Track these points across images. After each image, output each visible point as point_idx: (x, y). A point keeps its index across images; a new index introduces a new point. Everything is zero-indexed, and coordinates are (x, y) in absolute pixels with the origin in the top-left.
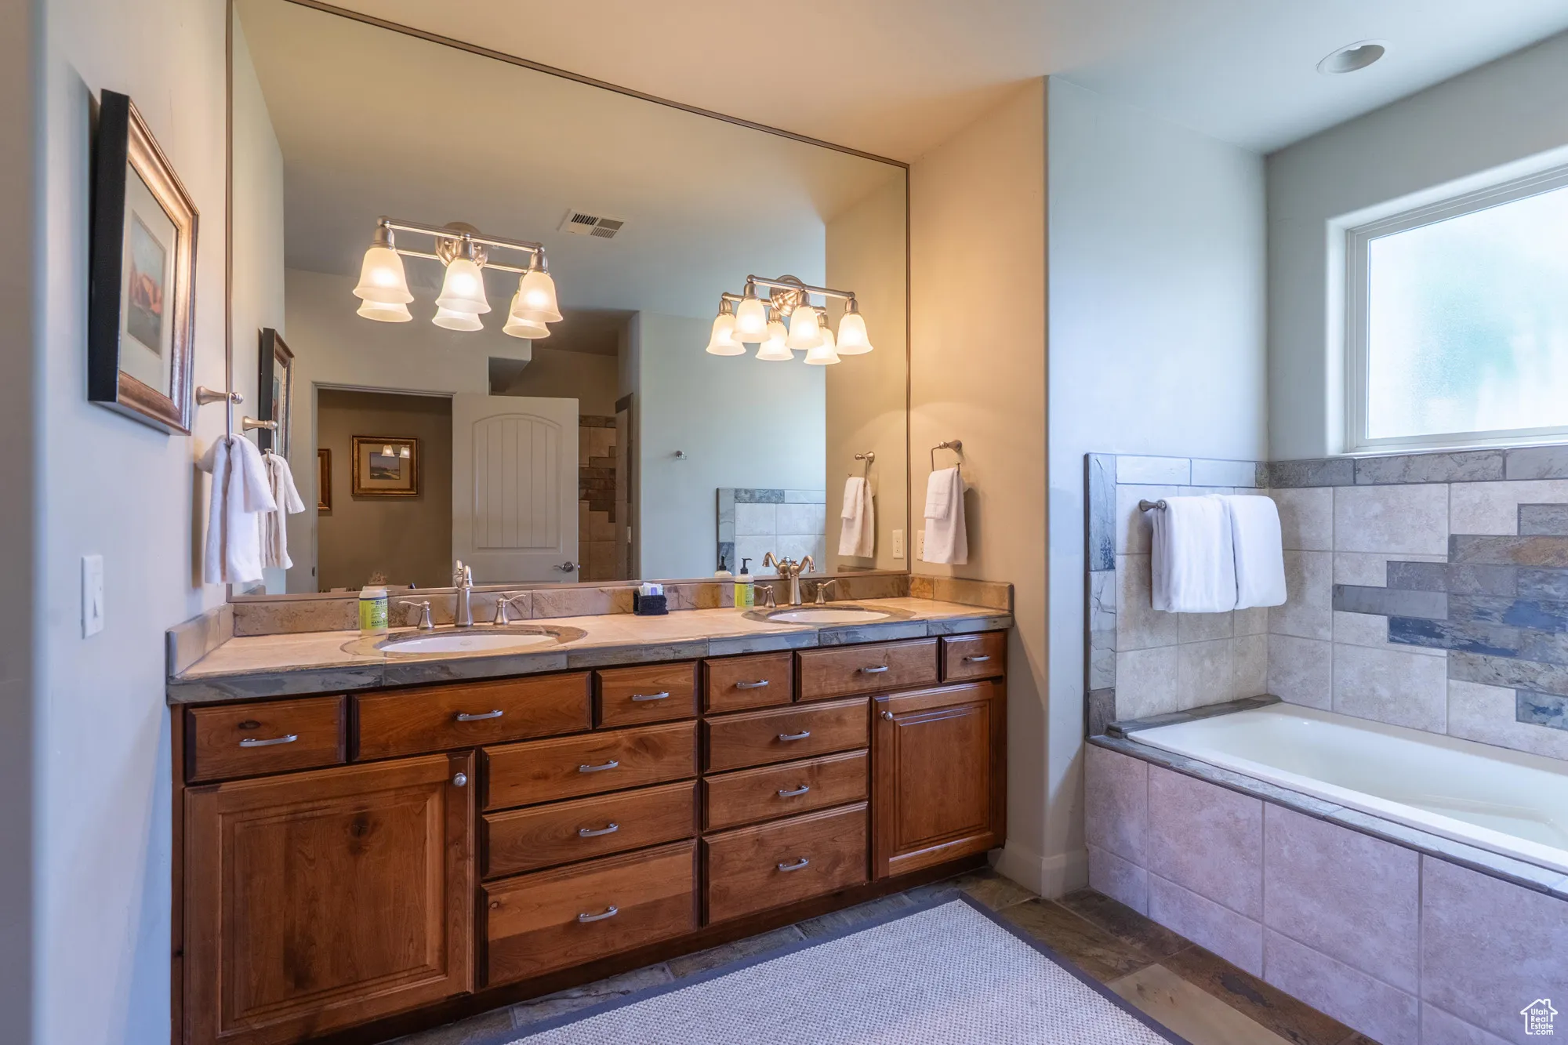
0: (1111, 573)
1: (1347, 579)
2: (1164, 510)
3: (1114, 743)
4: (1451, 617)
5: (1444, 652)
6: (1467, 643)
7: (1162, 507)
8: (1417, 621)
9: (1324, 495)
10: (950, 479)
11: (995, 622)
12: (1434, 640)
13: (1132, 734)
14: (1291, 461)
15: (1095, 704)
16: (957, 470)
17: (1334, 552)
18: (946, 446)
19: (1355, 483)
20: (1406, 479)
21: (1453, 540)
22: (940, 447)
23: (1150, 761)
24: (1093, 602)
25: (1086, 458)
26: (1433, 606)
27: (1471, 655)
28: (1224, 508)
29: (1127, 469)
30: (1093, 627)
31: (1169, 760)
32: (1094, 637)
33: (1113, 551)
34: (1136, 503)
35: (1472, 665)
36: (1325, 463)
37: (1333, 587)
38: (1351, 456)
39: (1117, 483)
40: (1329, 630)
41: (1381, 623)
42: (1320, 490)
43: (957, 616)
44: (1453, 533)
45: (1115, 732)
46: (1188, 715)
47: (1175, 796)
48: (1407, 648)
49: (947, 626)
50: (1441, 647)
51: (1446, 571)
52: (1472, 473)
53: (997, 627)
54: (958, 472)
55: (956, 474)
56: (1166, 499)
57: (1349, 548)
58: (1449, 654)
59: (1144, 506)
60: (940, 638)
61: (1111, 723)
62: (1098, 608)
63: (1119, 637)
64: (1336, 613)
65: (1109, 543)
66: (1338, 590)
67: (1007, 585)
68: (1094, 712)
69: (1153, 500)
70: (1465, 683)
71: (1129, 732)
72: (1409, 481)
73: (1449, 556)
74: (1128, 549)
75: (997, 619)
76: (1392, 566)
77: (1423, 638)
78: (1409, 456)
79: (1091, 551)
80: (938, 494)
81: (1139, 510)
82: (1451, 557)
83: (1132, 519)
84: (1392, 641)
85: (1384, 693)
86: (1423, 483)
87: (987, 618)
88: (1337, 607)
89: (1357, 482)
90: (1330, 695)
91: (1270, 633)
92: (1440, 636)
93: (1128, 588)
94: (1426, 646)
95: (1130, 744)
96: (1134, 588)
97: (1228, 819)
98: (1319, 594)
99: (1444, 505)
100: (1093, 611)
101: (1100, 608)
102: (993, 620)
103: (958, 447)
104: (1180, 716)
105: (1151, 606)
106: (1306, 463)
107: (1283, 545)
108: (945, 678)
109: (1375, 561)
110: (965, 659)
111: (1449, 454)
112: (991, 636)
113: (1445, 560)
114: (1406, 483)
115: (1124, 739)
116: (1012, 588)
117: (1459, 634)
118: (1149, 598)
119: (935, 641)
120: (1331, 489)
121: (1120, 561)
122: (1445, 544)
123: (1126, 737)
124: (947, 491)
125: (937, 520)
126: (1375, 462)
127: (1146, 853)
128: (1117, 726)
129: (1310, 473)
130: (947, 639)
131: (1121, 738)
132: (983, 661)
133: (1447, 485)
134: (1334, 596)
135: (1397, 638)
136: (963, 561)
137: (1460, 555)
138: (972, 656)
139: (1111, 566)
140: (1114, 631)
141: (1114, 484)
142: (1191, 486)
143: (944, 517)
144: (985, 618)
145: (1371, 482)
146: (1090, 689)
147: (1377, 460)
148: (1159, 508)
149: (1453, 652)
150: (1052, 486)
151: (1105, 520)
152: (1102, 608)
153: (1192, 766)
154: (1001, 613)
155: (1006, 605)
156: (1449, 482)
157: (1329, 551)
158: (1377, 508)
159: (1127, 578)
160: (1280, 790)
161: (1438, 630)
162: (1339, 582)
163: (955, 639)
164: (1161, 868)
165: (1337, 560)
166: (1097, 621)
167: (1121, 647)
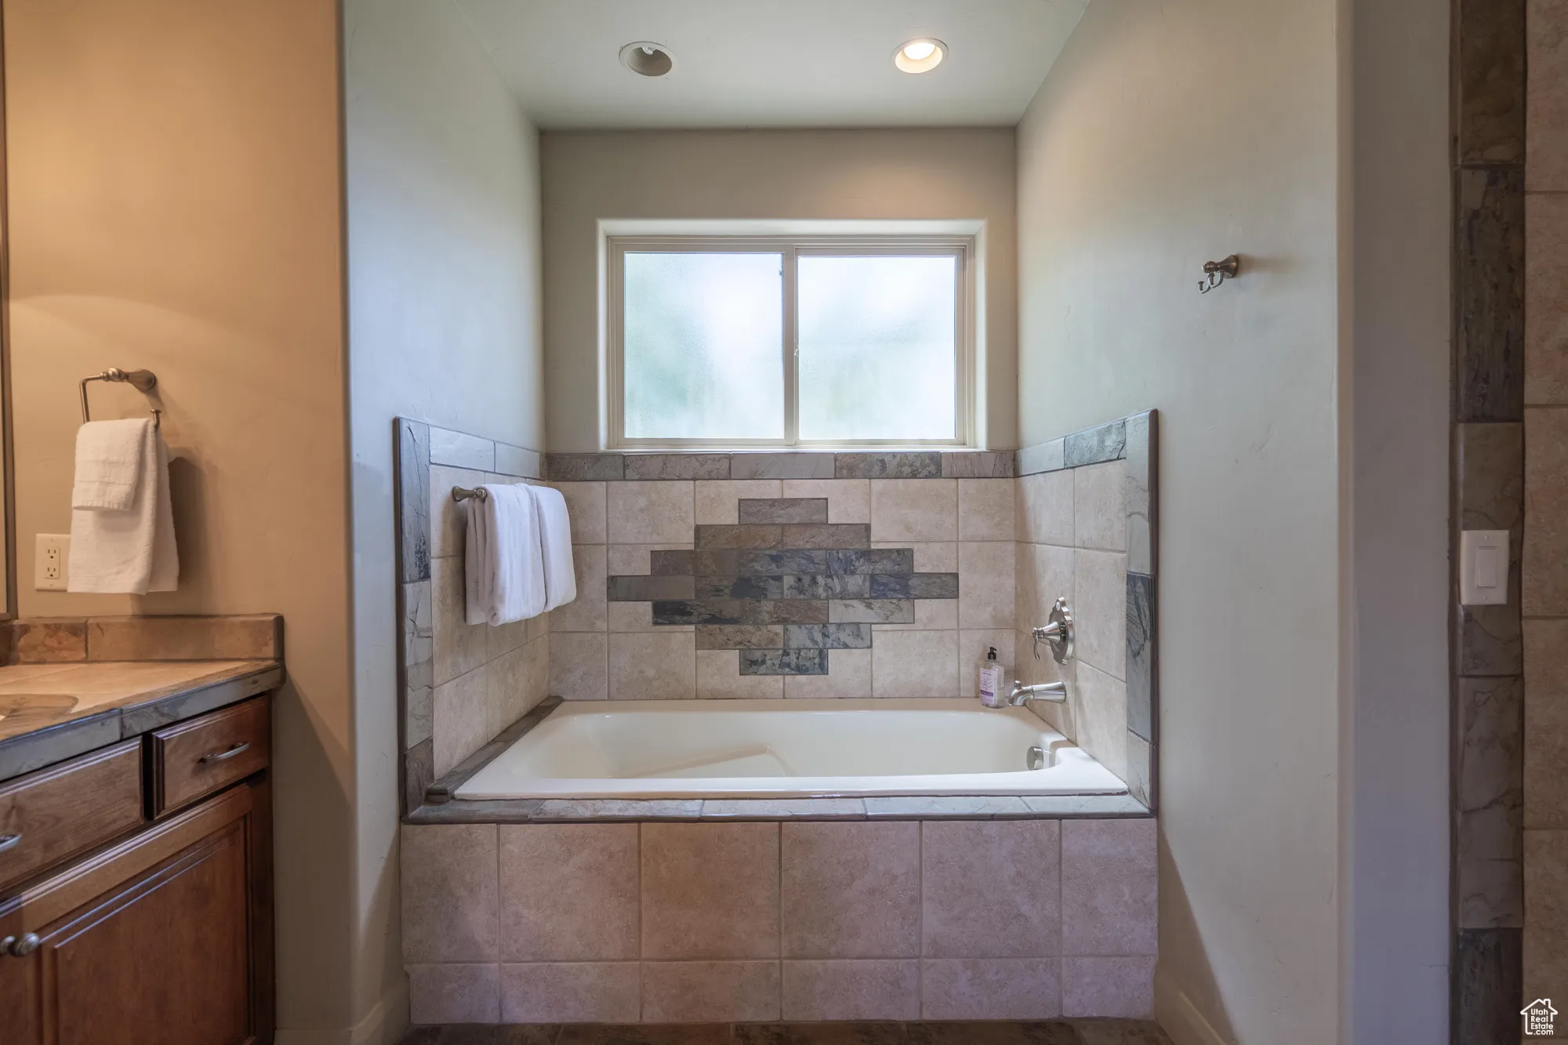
0: (424, 584)
1: (619, 570)
2: (483, 500)
3: (444, 811)
4: (697, 596)
5: (692, 628)
6: (708, 617)
7: (481, 497)
8: (673, 603)
9: (599, 488)
10: (138, 438)
11: (255, 682)
12: (685, 618)
13: (463, 790)
14: (569, 454)
15: (412, 766)
16: (152, 423)
17: (608, 544)
18: (122, 376)
19: (624, 479)
20: (664, 476)
21: (698, 529)
22: (108, 378)
23: (500, 821)
24: (408, 626)
25: (396, 423)
26: (682, 589)
27: (710, 627)
28: (532, 499)
29: (443, 445)
30: (409, 661)
31: (524, 811)
32: (411, 675)
33: (427, 554)
34: (449, 490)
35: (711, 635)
36: (599, 457)
37: (607, 579)
38: (620, 452)
39: (431, 463)
40: (604, 621)
41: (646, 608)
42: (595, 484)
43: (180, 687)
44: (698, 523)
45: (438, 795)
46: (500, 745)
47: (536, 854)
48: (667, 628)
49: (166, 710)
50: (690, 623)
51: (692, 556)
52: (710, 472)
53: (257, 691)
54: (157, 427)
55: (151, 429)
56: (486, 486)
57: (620, 540)
58: (696, 628)
59: (457, 495)
60: (147, 737)
61: (431, 786)
62: (413, 634)
63: (436, 667)
64: (610, 603)
65: (424, 544)
66: (612, 581)
67: (272, 618)
68: (412, 780)
69: (469, 486)
70: (707, 651)
71: (457, 788)
72: (666, 478)
73: (695, 543)
74: (443, 550)
75: (257, 677)
76: (654, 554)
77: (678, 618)
78: (666, 455)
79: (405, 556)
80: (107, 463)
81: (451, 499)
82: (696, 544)
83: (446, 509)
84: (656, 623)
85: (651, 673)
86: (677, 480)
87: (239, 679)
88: (612, 597)
89: (627, 478)
90: (606, 685)
91: (551, 632)
92: (690, 614)
93: (443, 602)
94: (682, 624)
95: (464, 807)
96: (449, 601)
97: (601, 858)
98: (597, 586)
99: (691, 500)
100: (408, 638)
101: (416, 633)
102: (251, 679)
103: (148, 383)
104: (492, 749)
105: (465, 621)
106: (583, 456)
107: (572, 541)
108: (161, 806)
109: (641, 552)
110: (202, 760)
111: (694, 455)
112: (247, 708)
113: (691, 547)
114: (664, 479)
115: (451, 801)
116: (280, 623)
117: (703, 610)
118: (462, 611)
119: (135, 745)
120: (604, 483)
121: (435, 565)
122: (692, 533)
123: (453, 798)
124: (131, 457)
125: (105, 515)
126: (641, 459)
127: (497, 942)
128: (439, 786)
129: (586, 466)
130: (161, 735)
131: (448, 801)
132: (236, 756)
133: (692, 482)
134: (608, 588)
135: (660, 621)
136: (169, 584)
137: (702, 544)
138: (213, 751)
139: (426, 575)
140: (430, 662)
141: (427, 464)
142: (495, 473)
143: (126, 505)
144: (236, 679)
145: (637, 477)
146: (406, 748)
147: (641, 457)
148: (477, 496)
149: (700, 626)
150: (355, 459)
151: (420, 512)
152: (418, 633)
153: (552, 808)
154: (263, 665)
155: (270, 650)
156: (694, 479)
157: (603, 544)
158: (642, 502)
159: (442, 589)
160: (646, 803)
161: (688, 609)
162: (613, 573)
163: (180, 730)
164: (518, 951)
165: (611, 552)
166: (415, 651)
167: (437, 680)
